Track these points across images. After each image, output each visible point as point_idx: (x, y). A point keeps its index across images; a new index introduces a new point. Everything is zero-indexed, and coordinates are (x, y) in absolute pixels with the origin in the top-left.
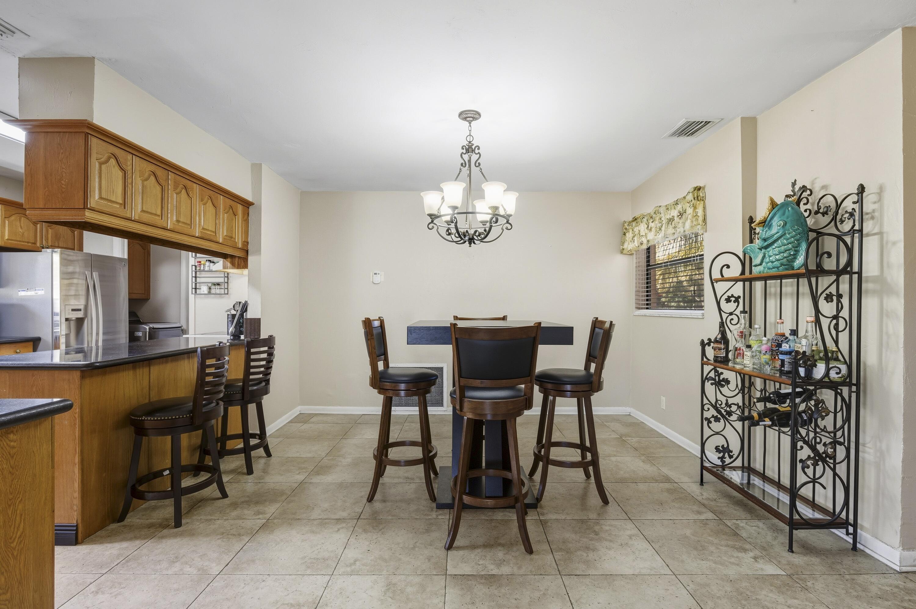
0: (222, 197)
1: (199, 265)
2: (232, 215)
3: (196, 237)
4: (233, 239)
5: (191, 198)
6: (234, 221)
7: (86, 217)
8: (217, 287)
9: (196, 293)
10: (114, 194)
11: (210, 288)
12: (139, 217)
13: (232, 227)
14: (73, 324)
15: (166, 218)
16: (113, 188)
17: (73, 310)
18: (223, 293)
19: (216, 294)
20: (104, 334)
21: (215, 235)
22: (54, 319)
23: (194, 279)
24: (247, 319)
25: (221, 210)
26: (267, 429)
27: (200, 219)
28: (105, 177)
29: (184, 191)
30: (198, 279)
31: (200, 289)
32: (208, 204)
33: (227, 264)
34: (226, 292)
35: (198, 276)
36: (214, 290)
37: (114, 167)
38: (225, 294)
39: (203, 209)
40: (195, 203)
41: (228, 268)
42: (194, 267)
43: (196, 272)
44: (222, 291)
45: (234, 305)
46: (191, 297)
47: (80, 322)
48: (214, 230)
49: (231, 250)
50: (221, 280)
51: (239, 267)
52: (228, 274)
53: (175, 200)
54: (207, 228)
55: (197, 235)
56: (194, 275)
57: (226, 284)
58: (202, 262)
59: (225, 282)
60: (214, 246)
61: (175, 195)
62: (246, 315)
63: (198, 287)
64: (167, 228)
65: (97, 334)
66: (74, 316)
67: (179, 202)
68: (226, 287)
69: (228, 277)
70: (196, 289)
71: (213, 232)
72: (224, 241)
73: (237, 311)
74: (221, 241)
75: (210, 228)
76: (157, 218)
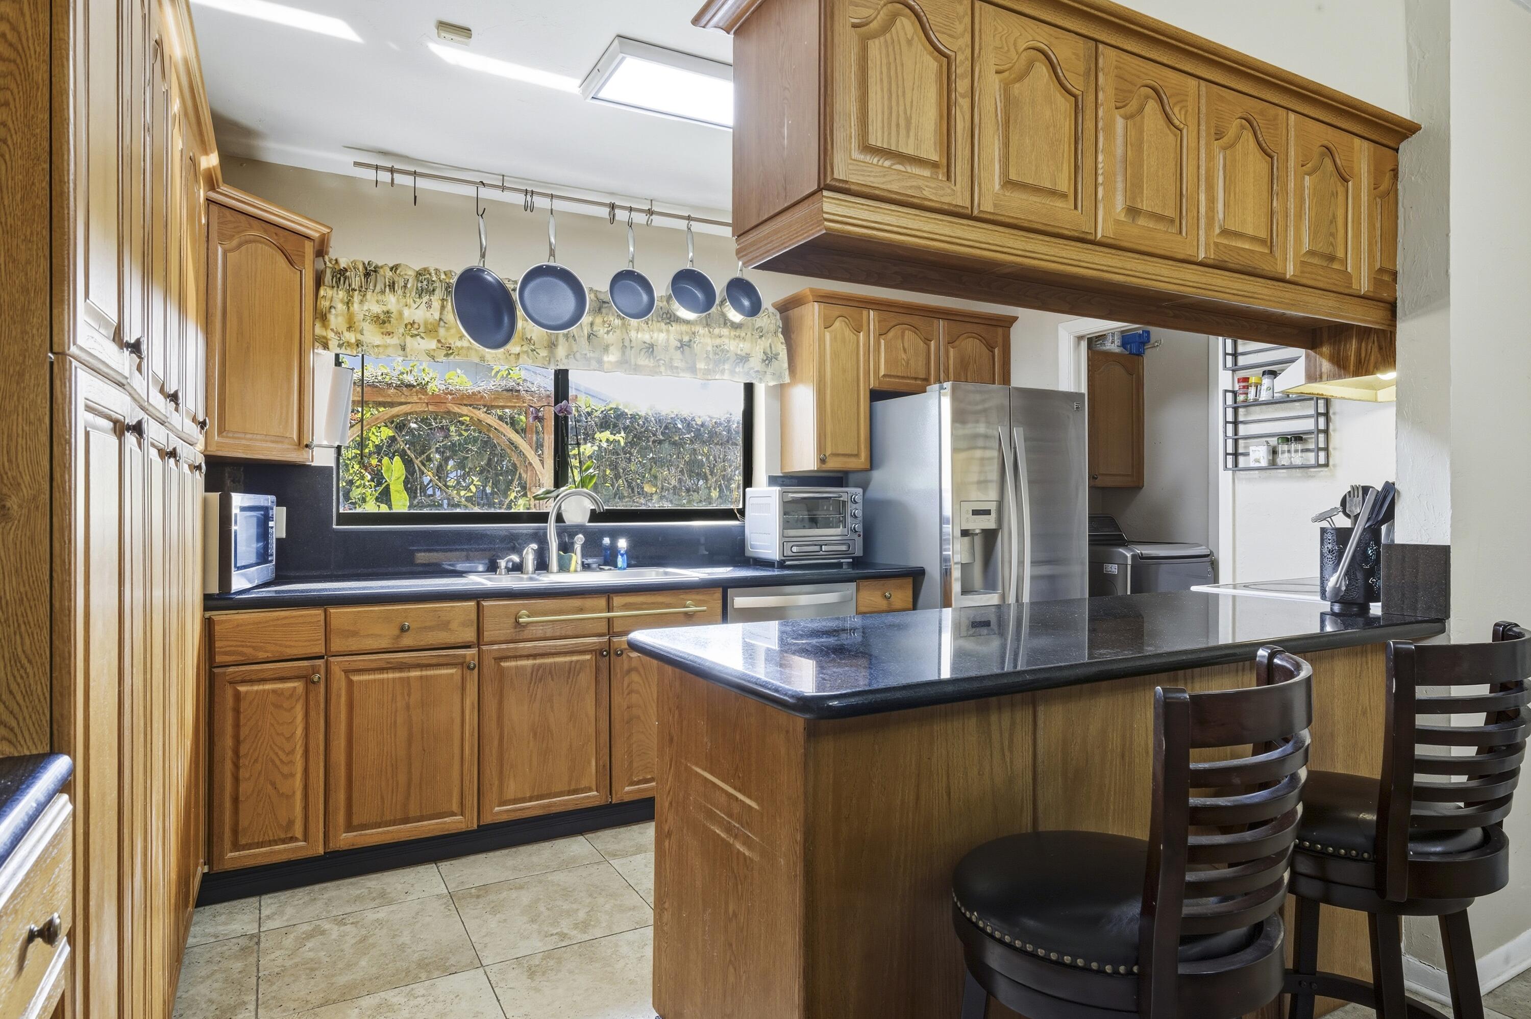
0: (1292, 116)
1: (1244, 387)
2: (1335, 178)
3: (1201, 264)
4: (1336, 266)
5: (1181, 131)
6: (1341, 197)
7: (826, 216)
8: (1293, 446)
9: (1236, 466)
10: (912, 134)
11: (1274, 452)
12: (995, 205)
13: (1333, 220)
14: (978, 541)
15: (1088, 204)
16: (905, 113)
17: (976, 512)
18: (1313, 462)
19: (1291, 467)
20: (1034, 563)
21: (1267, 251)
22: (944, 530)
23: (1230, 427)
24: (1392, 546)
25: (1292, 163)
26: (1481, 963)
27: (1211, 200)
28: (881, 80)
29: (1152, 106)
30: (1241, 427)
31: (1246, 454)
32: (1239, 146)
33: (1321, 365)
34: (1322, 461)
35: (1241, 418)
36: (1286, 455)
37: (909, 42)
38: (1319, 466)
39: (1221, 166)
40: (1193, 144)
41: (1325, 377)
42: (1230, 396)
43: (1236, 410)
44: (1311, 458)
45: (1345, 497)
46: (1225, 478)
47: (990, 537)
48: (1263, 234)
49: (1331, 303)
50: (1308, 425)
51: (1361, 368)
52: (1327, 401)
53: (1120, 140)
54: (1238, 229)
55: (1202, 256)
56: (1230, 418)
57: (1322, 437)
58: (1253, 380)
59: (1319, 431)
60: (1265, 291)
61: (1120, 123)
62: (1390, 530)
63: (1241, 450)
64: (1092, 237)
65: (1021, 563)
66: (979, 524)
67: (1136, 145)
68: (1322, 445)
69: (1326, 415)
70: (1236, 455)
71: (1262, 242)
72: (1302, 272)
73: (1357, 517)
74: (1290, 271)
75: (1250, 231)
76: (1059, 204)
